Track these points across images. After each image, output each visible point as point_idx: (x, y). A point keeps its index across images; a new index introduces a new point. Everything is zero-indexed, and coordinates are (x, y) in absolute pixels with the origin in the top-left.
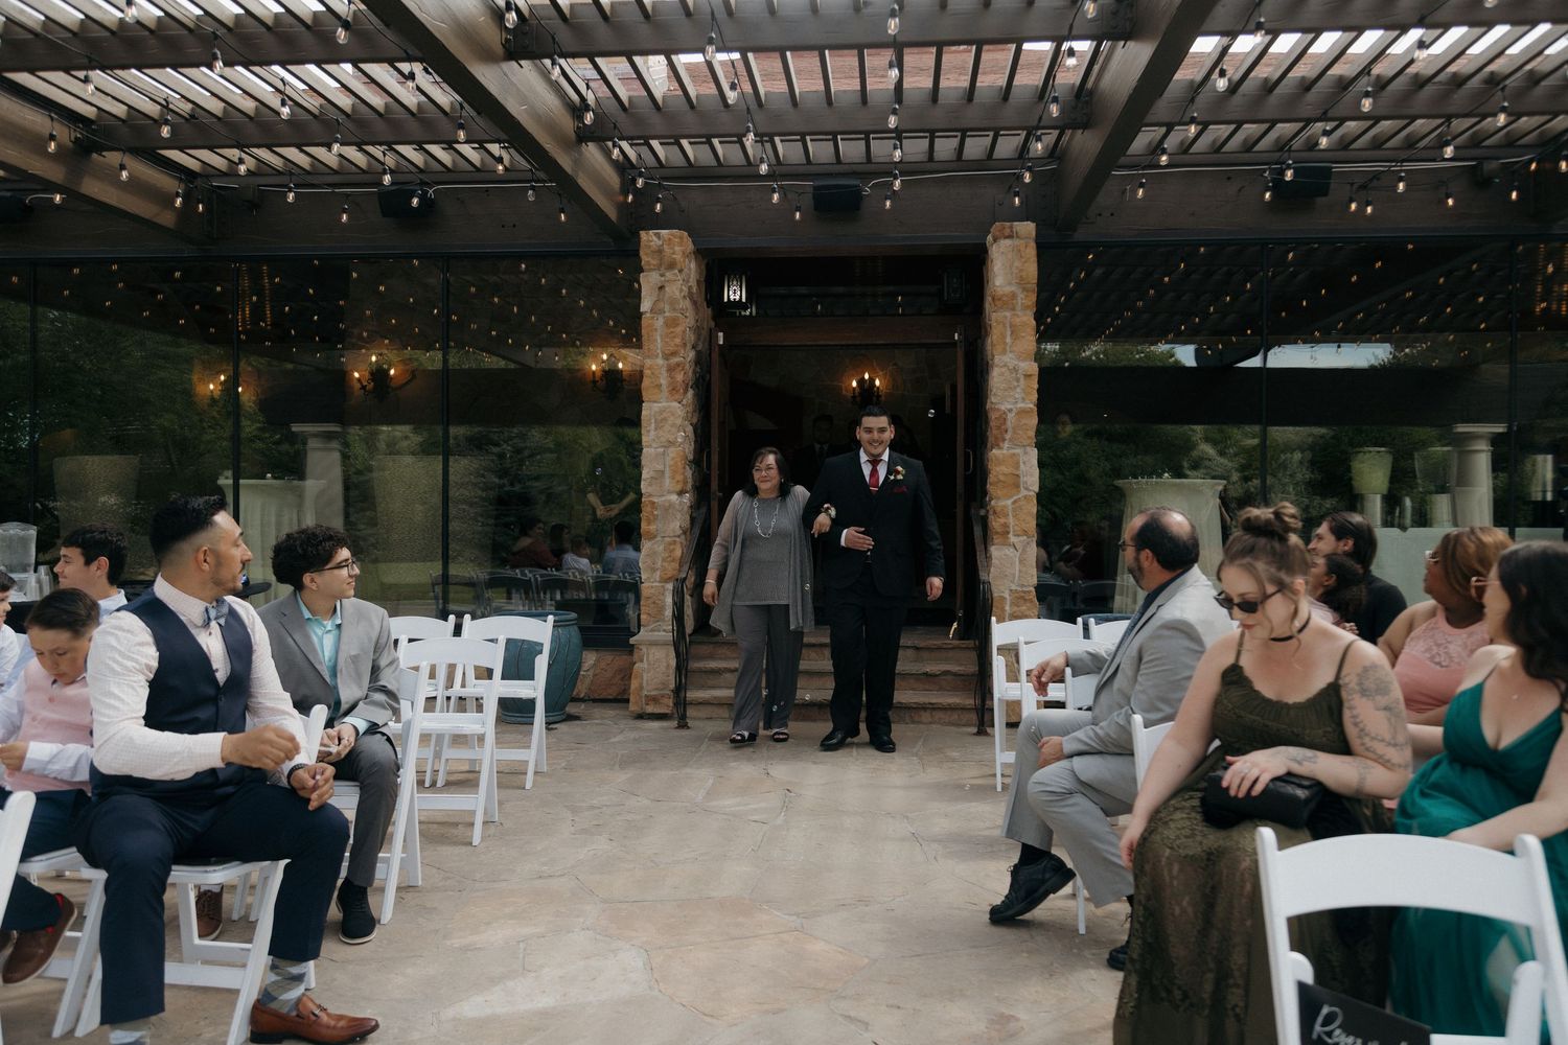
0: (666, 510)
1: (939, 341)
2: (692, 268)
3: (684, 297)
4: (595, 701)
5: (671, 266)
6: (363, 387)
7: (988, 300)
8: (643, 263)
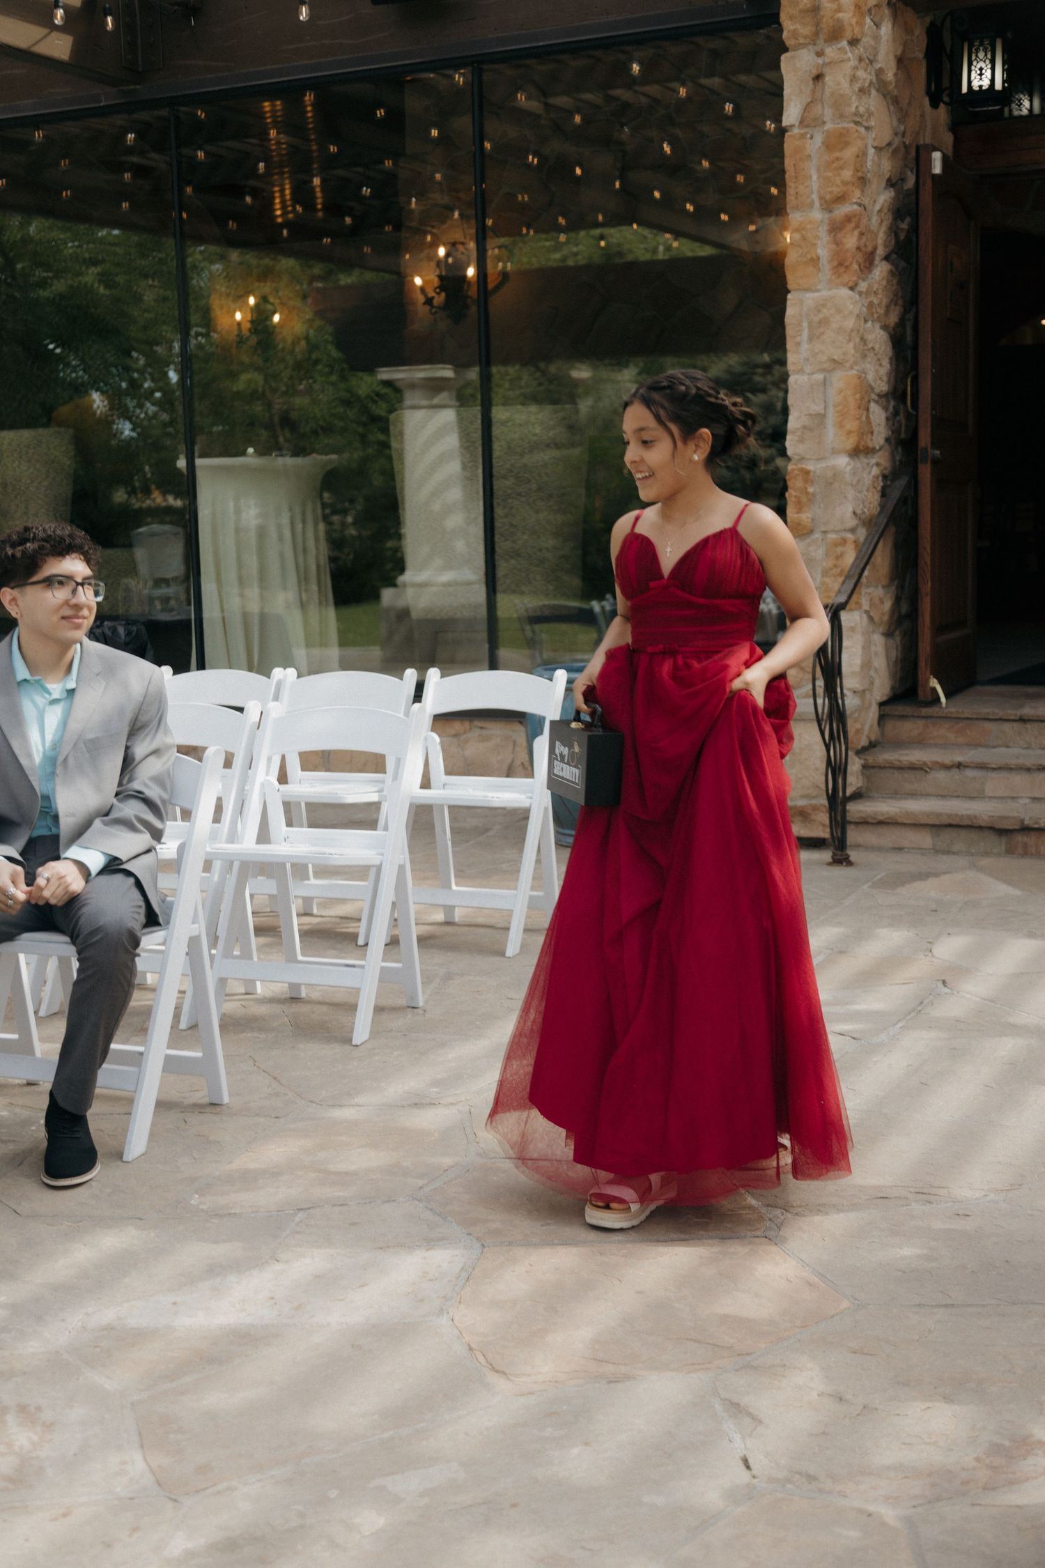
0: (829, 484)
3: (861, 90)
5: (835, 34)
6: (429, 301)
8: (785, 35)
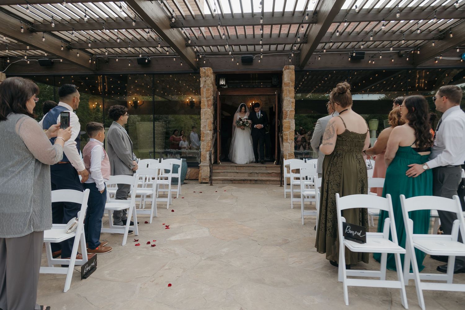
0: (207, 134)
1: (272, 94)
2: (212, 77)
3: (211, 83)
4: (190, 180)
5: (208, 76)
6: (131, 105)
7: (283, 84)
8: (201, 75)
